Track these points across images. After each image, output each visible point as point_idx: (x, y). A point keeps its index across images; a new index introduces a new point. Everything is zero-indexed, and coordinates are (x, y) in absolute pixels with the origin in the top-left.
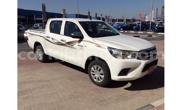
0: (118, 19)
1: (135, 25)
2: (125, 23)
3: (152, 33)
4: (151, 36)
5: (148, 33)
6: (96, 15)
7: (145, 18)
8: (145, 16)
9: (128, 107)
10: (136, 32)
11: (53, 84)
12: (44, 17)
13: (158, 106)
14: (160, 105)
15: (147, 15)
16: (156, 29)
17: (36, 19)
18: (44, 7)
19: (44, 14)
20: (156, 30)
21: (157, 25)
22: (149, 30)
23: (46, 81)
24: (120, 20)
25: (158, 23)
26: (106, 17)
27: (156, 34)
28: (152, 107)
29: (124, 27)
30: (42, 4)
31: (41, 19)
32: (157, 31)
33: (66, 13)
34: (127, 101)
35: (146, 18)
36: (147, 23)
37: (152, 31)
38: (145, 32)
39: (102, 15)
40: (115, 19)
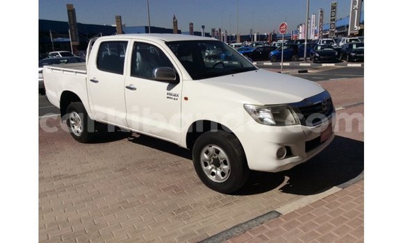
0: (241, 36)
1: (274, 48)
2: (252, 44)
3: (309, 65)
4: (306, 71)
5: (301, 64)
6: (191, 29)
7: (297, 32)
8: (298, 27)
9: (231, 218)
10: (276, 64)
11: (84, 183)
12: (73, 34)
13: (289, 212)
14: (293, 210)
15: (301, 25)
16: (317, 55)
17: (55, 40)
18: (71, 12)
19: (73, 28)
20: (317, 57)
21: (319, 48)
22: (302, 59)
23: (69, 177)
24: (243, 38)
25: (323, 41)
26: (213, 30)
27: (318, 65)
28: (276, 215)
29: (251, 52)
30: (67, 5)
31: (65, 40)
32: (319, 59)
33: (123, 23)
34: (230, 206)
35: (300, 31)
36: (299, 43)
37: (311, 60)
38: (295, 64)
39: (203, 27)
40: (234, 35)
